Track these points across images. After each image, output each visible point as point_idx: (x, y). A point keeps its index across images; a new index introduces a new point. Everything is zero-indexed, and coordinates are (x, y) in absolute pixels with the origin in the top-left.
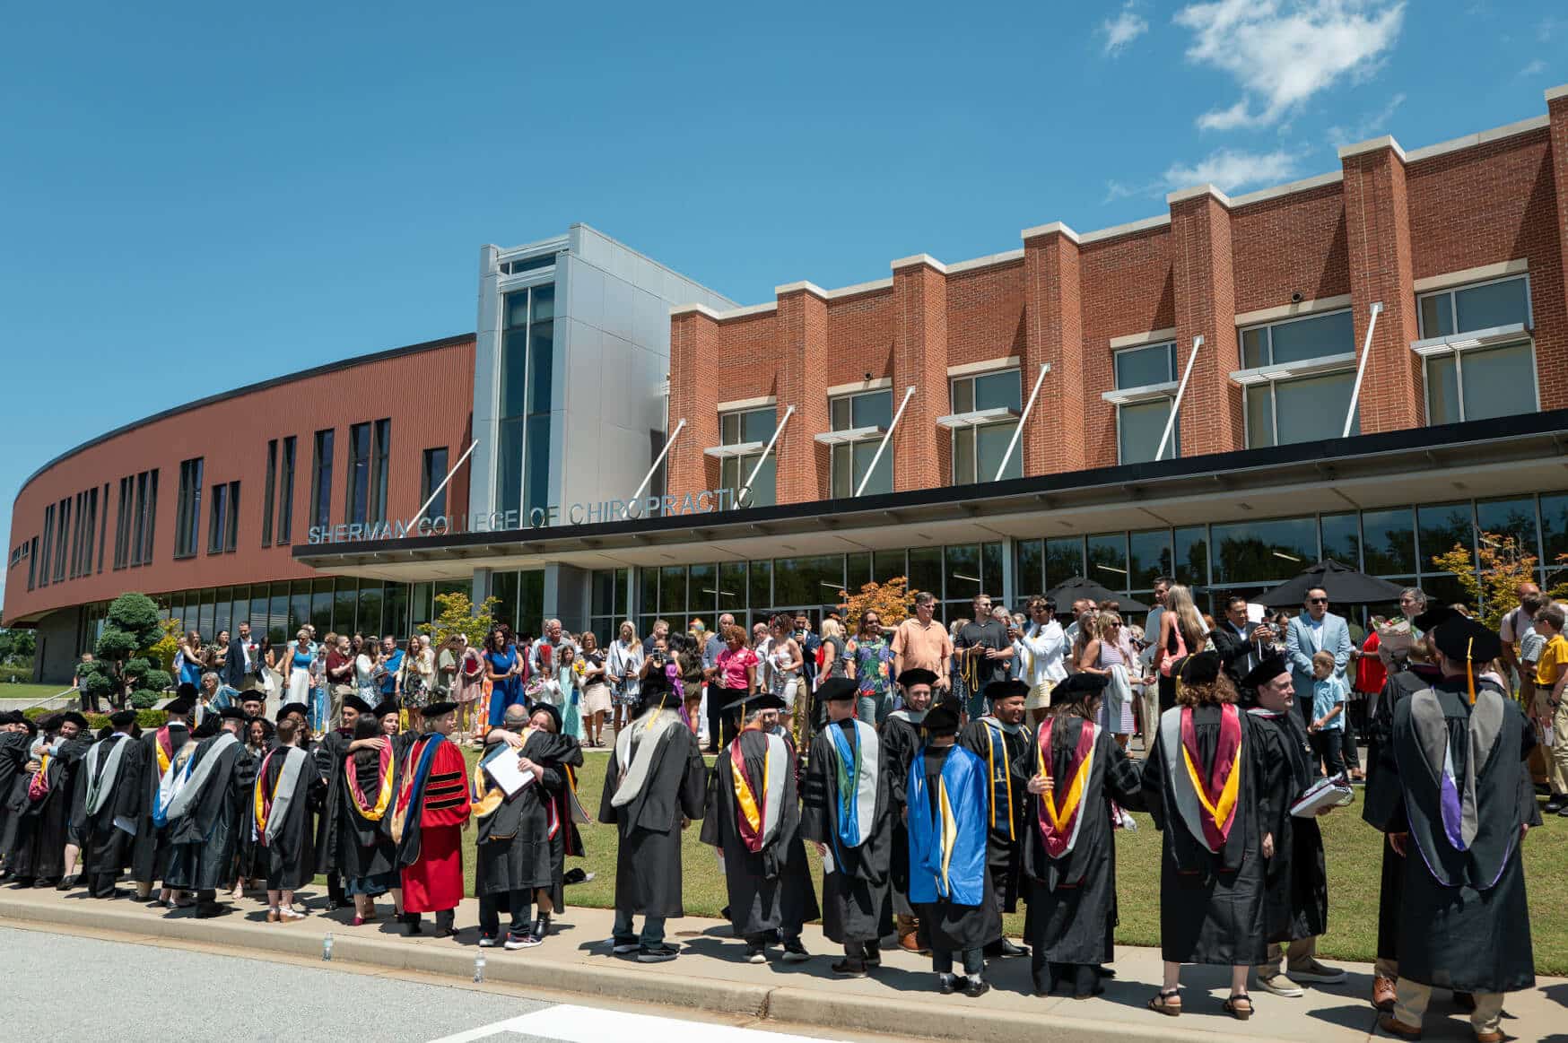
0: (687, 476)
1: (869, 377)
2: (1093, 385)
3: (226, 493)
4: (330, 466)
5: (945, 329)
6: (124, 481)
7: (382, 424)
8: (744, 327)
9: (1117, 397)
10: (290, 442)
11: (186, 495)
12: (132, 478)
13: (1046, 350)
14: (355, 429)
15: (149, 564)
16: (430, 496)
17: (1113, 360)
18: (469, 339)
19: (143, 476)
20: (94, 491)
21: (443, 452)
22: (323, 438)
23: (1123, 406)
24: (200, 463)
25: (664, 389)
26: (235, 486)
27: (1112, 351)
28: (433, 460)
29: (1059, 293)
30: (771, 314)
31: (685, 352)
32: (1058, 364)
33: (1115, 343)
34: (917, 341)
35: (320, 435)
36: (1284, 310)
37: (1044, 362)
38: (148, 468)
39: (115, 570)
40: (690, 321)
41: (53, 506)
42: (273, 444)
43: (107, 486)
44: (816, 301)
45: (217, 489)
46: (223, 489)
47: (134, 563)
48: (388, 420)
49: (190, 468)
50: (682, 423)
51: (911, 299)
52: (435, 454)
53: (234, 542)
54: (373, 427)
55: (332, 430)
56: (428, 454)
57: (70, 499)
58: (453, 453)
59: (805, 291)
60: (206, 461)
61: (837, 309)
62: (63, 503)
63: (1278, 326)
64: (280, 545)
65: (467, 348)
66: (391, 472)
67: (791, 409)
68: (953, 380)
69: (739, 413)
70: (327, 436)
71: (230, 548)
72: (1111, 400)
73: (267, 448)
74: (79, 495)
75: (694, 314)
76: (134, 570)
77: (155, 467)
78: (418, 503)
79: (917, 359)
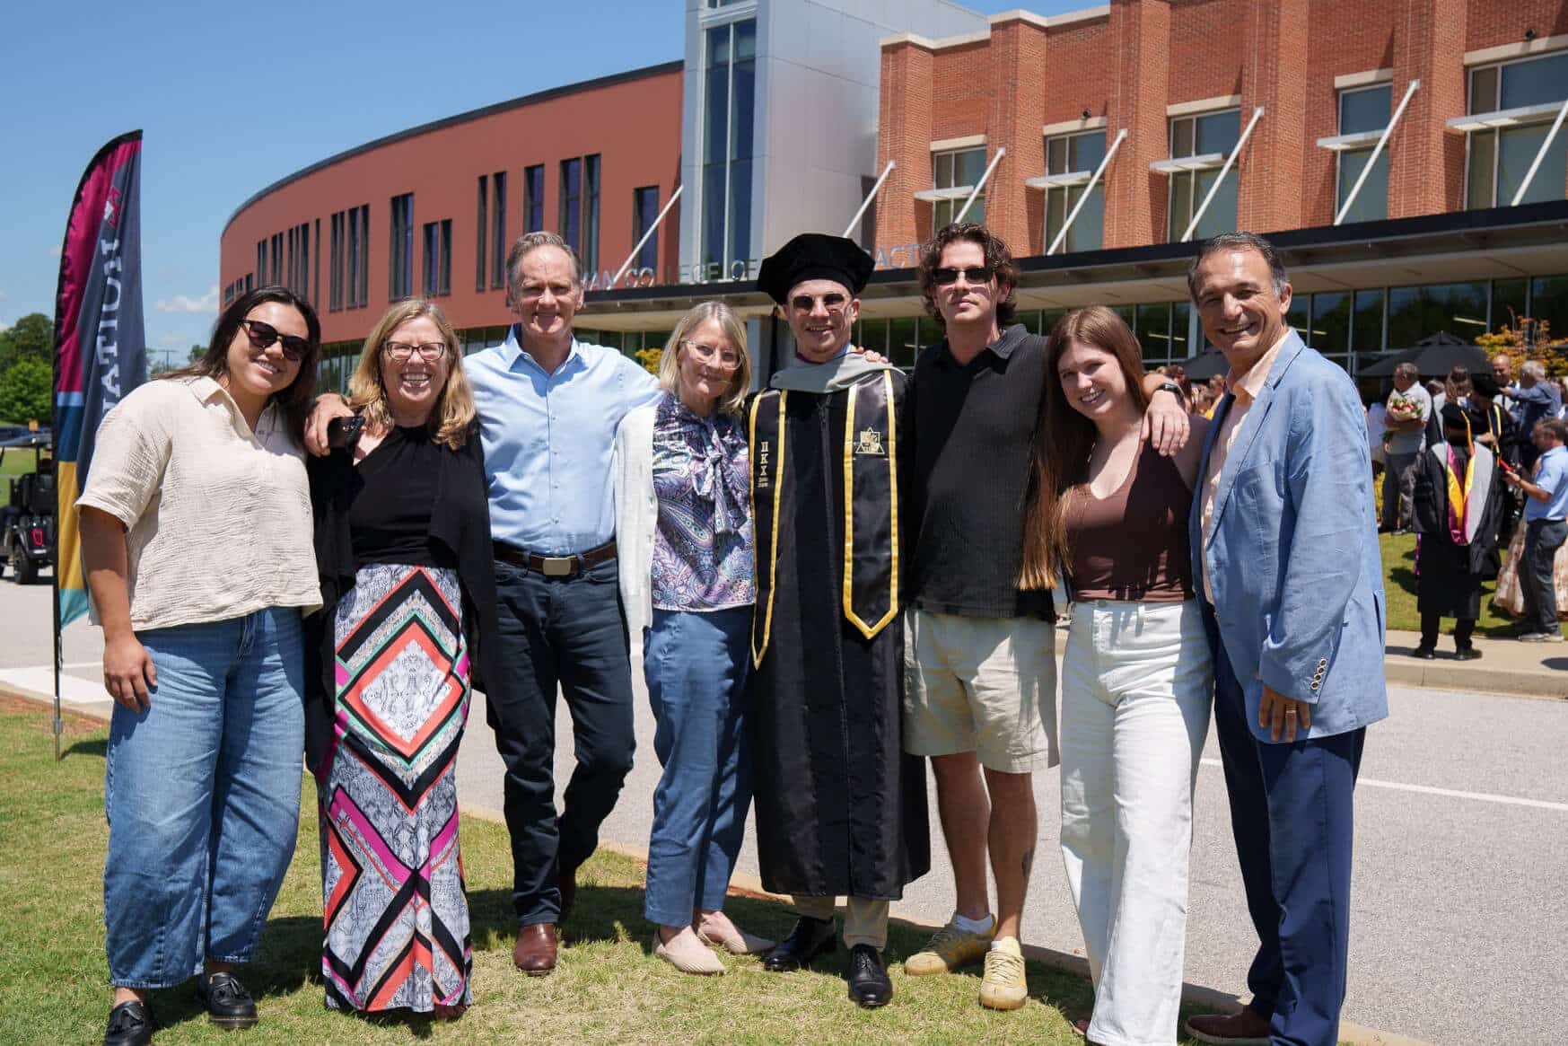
0: (896, 223)
1: (1087, 115)
2: (1315, 128)
3: (438, 232)
4: (541, 204)
5: (1166, 63)
6: (334, 217)
7: (592, 160)
8: (961, 57)
9: (1337, 143)
10: (500, 177)
11: (397, 234)
12: (342, 213)
13: (1261, 91)
14: (565, 164)
15: (364, 306)
16: (642, 238)
17: (1337, 102)
18: (676, 67)
19: (353, 212)
20: (306, 227)
21: (654, 191)
22: (532, 173)
23: (1344, 152)
24: (410, 199)
25: (873, 126)
26: (447, 224)
27: (1336, 91)
28: (644, 200)
29: (1278, 29)
30: (984, 44)
31: (895, 88)
32: (1272, 109)
33: (1341, 81)
34: (1131, 79)
35: (530, 171)
36: (1514, 49)
37: (1257, 106)
38: (359, 203)
39: (332, 311)
40: (901, 52)
41: (265, 242)
42: (483, 180)
43: (318, 222)
44: (1033, 31)
45: (429, 228)
46: (435, 227)
47: (350, 305)
48: (598, 155)
49: (400, 204)
50: (891, 165)
51: (1127, 31)
52: (647, 192)
53: (448, 285)
54: (583, 164)
55: (542, 166)
56: (640, 193)
57: (281, 235)
58: (663, 192)
59: (1019, 21)
60: (416, 196)
61: (1055, 38)
62: (274, 238)
63: (1510, 68)
64: (493, 289)
65: (674, 78)
66: (602, 214)
67: (1001, 152)
68: (1173, 120)
69: (953, 153)
70: (537, 172)
71: (443, 291)
72: (1327, 146)
73: (476, 185)
74: (291, 231)
75: (905, 45)
76: (350, 312)
77: (365, 203)
78: (630, 246)
79: (1131, 102)
